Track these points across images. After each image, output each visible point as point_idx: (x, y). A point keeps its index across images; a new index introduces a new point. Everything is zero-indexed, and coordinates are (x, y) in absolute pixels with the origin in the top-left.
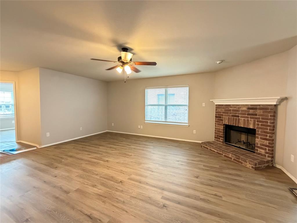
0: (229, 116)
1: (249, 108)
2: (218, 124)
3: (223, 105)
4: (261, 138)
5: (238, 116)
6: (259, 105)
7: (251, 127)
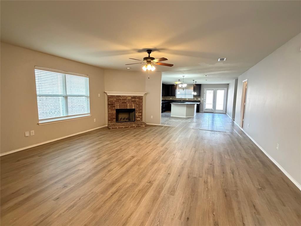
0: (120, 103)
1: (132, 98)
2: (111, 110)
3: (114, 96)
4: (138, 113)
5: (126, 103)
6: (137, 96)
7: (134, 108)
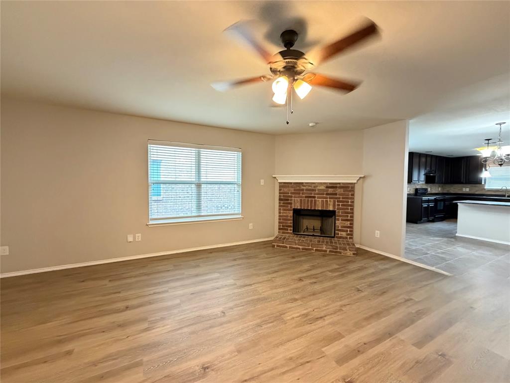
2: (284, 210)
3: (291, 183)
4: (342, 220)
5: (314, 197)
6: (339, 183)
7: (331, 208)
